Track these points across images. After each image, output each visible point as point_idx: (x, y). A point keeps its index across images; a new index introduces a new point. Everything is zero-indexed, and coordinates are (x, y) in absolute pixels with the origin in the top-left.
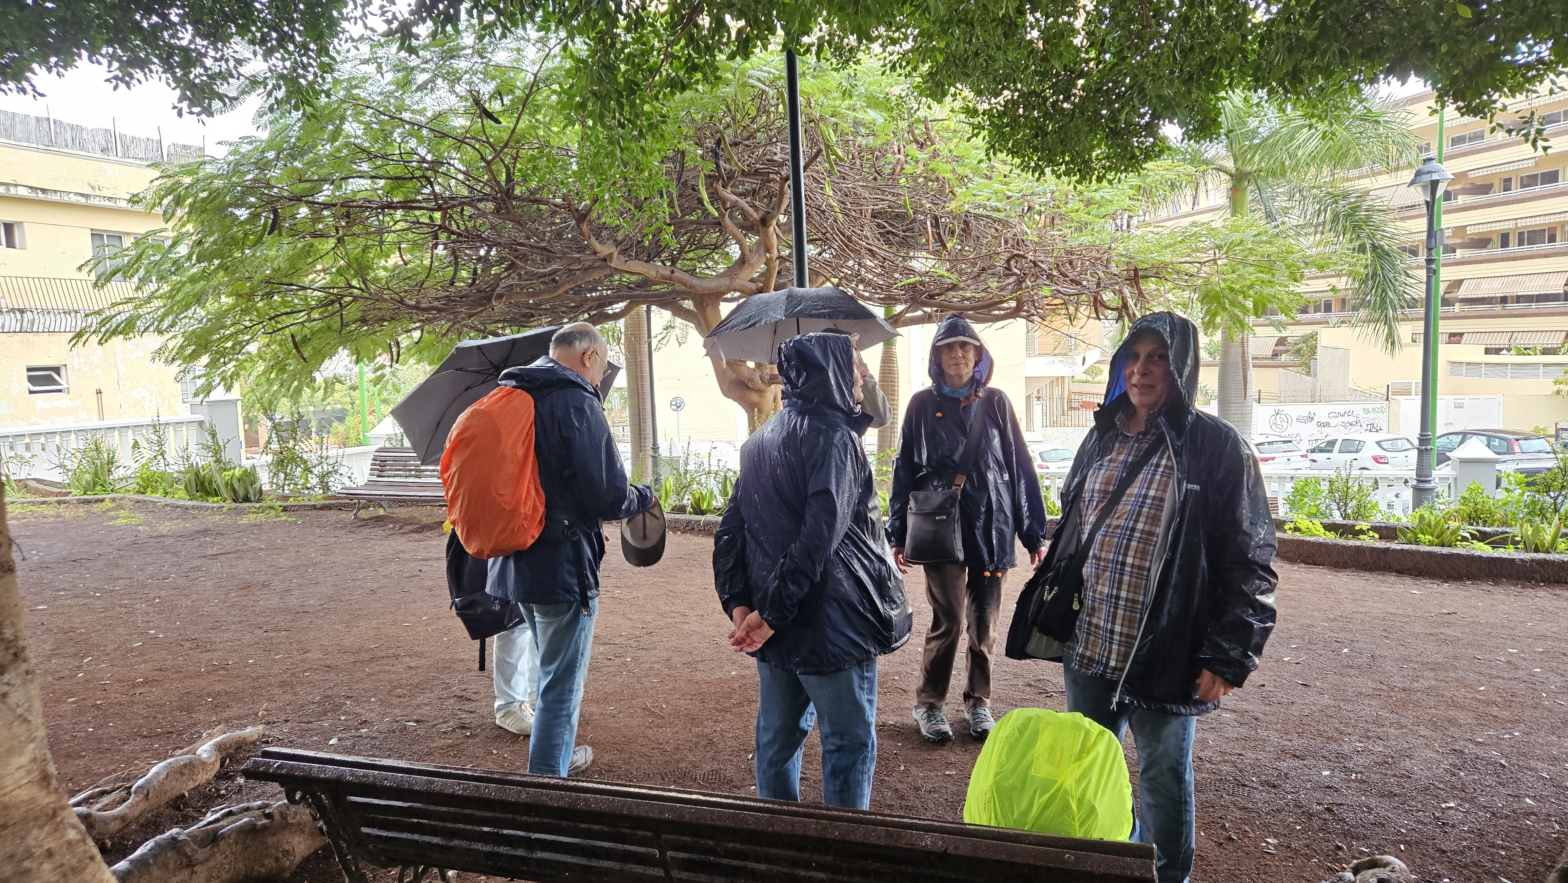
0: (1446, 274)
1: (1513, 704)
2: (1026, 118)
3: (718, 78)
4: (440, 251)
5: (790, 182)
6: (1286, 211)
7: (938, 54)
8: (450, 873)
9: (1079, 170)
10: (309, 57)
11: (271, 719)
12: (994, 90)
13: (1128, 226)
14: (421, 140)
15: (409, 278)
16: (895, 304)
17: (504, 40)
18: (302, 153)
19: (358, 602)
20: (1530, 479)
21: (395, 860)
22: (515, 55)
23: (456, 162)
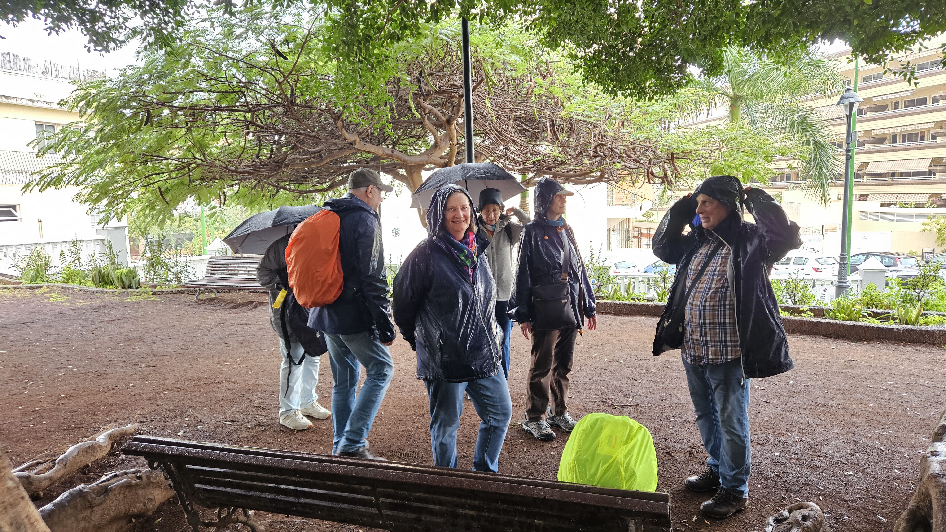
0: (858, 159)
1: (889, 414)
2: (607, 61)
3: (419, 34)
4: (251, 137)
5: (464, 98)
6: (764, 120)
7: (553, 22)
8: (251, 512)
9: (638, 94)
10: (169, 17)
11: (143, 420)
12: (587, 43)
13: (669, 128)
14: (238, 69)
15: (231, 153)
16: (527, 173)
17: (289, 9)
18: (165, 76)
19: (197, 350)
20: (904, 282)
21: (216, 504)
22: (296, 18)
23: (260, 83)
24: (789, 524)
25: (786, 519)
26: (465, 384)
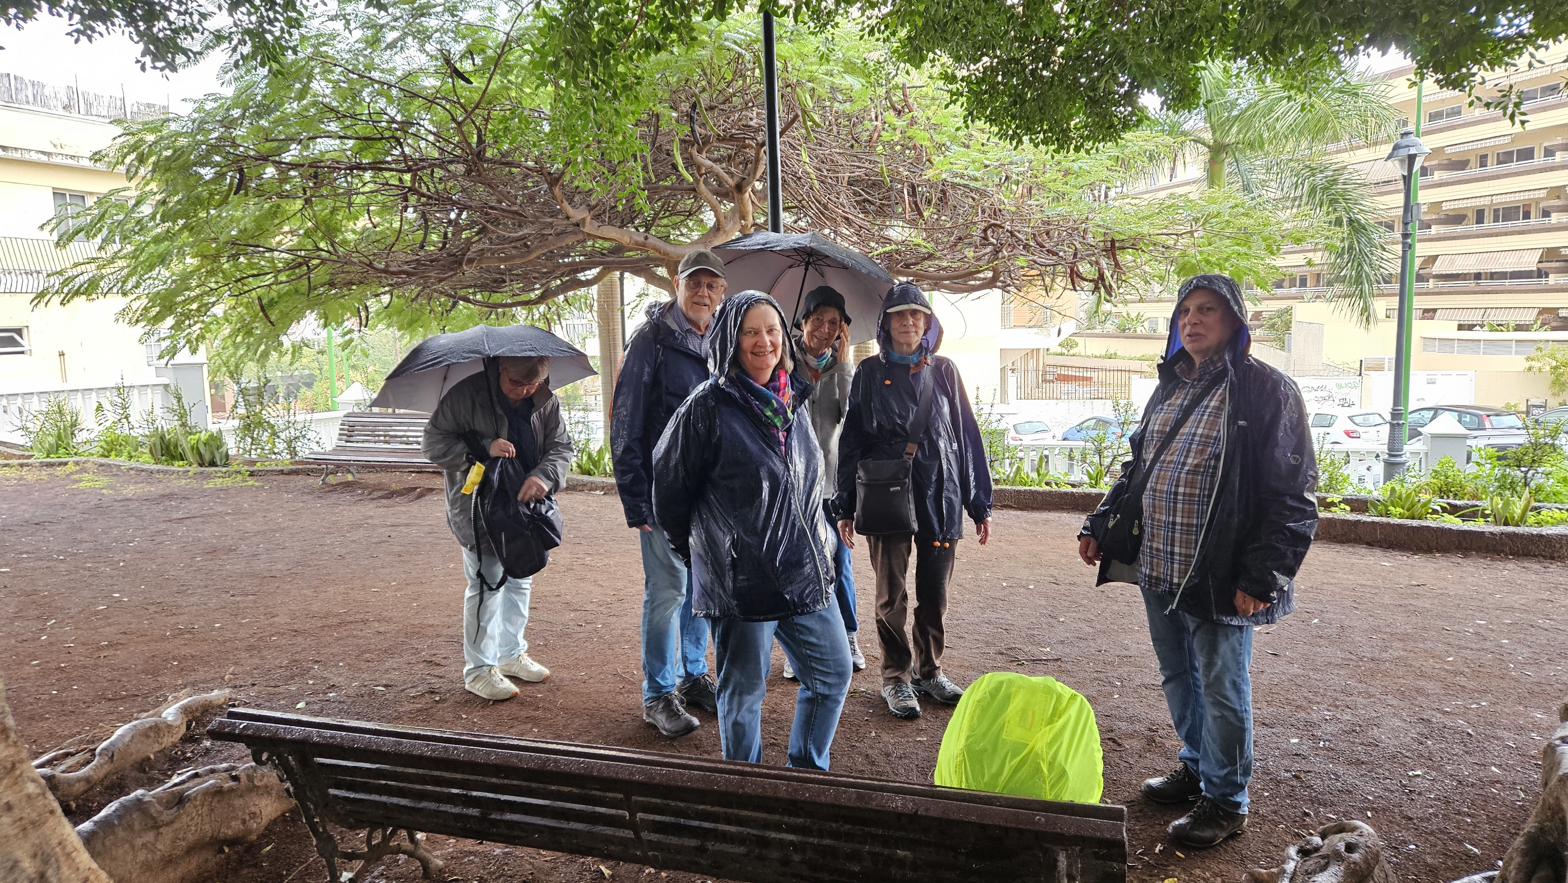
0: (1422, 250)
1: (1481, 675)
2: (1005, 85)
3: (694, 39)
4: (410, 214)
5: (766, 148)
6: (1263, 184)
7: (917, 18)
8: (420, 836)
9: (1057, 140)
10: (276, 12)
11: (238, 683)
12: (973, 57)
13: (1106, 196)
14: (390, 100)
15: (378, 241)
18: (269, 111)
19: (326, 567)
20: (1502, 455)
21: (363, 822)
22: (486, 14)
23: (426, 123)
24: (1323, 857)
25: (1317, 849)
26: (773, 624)
